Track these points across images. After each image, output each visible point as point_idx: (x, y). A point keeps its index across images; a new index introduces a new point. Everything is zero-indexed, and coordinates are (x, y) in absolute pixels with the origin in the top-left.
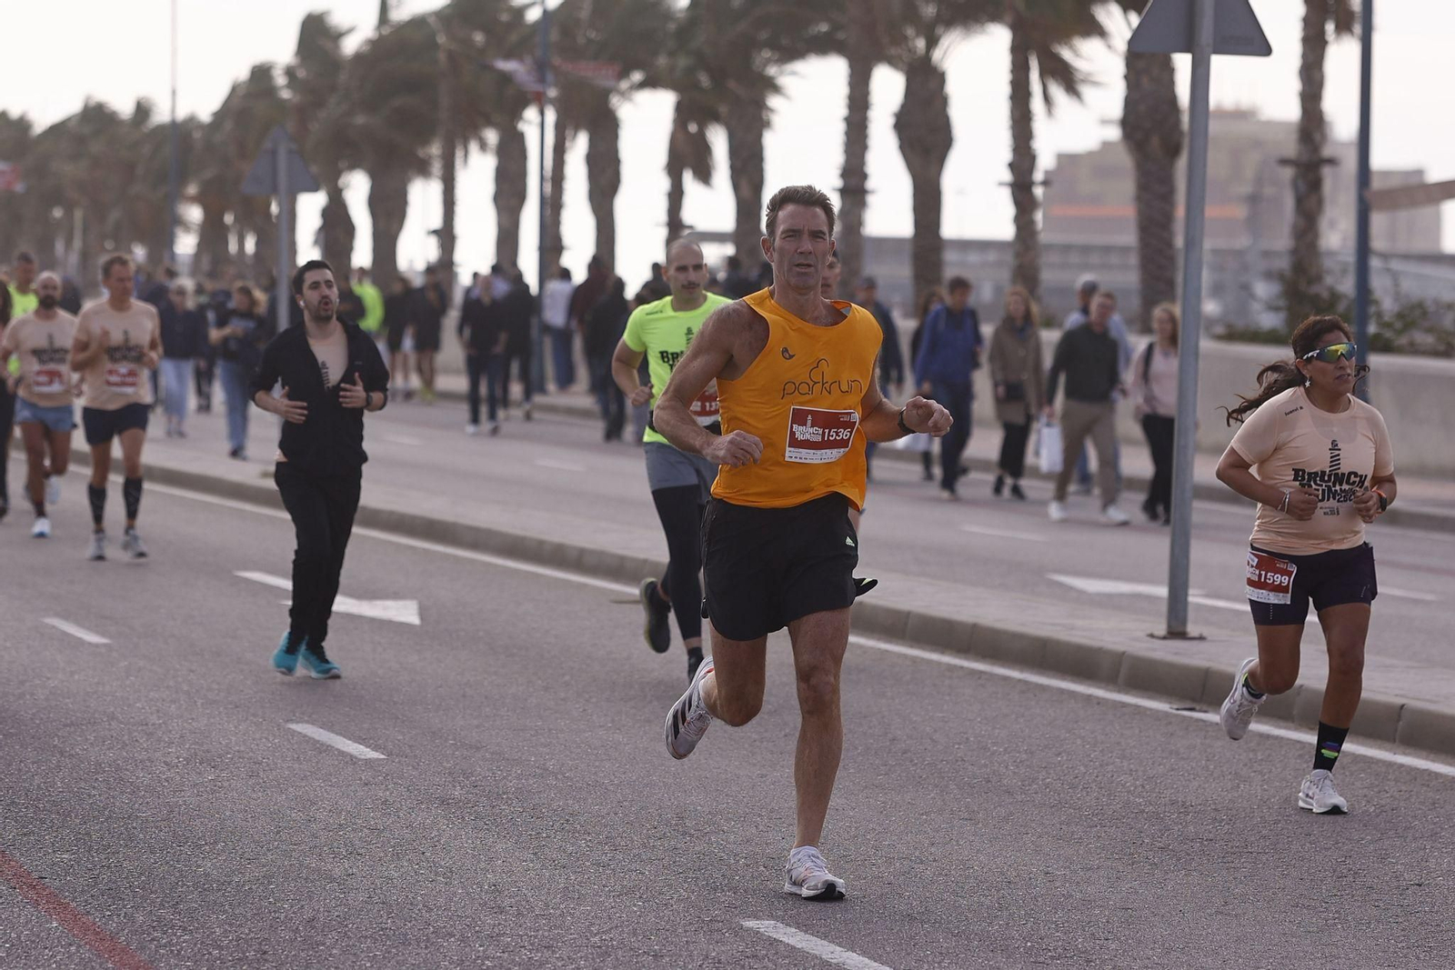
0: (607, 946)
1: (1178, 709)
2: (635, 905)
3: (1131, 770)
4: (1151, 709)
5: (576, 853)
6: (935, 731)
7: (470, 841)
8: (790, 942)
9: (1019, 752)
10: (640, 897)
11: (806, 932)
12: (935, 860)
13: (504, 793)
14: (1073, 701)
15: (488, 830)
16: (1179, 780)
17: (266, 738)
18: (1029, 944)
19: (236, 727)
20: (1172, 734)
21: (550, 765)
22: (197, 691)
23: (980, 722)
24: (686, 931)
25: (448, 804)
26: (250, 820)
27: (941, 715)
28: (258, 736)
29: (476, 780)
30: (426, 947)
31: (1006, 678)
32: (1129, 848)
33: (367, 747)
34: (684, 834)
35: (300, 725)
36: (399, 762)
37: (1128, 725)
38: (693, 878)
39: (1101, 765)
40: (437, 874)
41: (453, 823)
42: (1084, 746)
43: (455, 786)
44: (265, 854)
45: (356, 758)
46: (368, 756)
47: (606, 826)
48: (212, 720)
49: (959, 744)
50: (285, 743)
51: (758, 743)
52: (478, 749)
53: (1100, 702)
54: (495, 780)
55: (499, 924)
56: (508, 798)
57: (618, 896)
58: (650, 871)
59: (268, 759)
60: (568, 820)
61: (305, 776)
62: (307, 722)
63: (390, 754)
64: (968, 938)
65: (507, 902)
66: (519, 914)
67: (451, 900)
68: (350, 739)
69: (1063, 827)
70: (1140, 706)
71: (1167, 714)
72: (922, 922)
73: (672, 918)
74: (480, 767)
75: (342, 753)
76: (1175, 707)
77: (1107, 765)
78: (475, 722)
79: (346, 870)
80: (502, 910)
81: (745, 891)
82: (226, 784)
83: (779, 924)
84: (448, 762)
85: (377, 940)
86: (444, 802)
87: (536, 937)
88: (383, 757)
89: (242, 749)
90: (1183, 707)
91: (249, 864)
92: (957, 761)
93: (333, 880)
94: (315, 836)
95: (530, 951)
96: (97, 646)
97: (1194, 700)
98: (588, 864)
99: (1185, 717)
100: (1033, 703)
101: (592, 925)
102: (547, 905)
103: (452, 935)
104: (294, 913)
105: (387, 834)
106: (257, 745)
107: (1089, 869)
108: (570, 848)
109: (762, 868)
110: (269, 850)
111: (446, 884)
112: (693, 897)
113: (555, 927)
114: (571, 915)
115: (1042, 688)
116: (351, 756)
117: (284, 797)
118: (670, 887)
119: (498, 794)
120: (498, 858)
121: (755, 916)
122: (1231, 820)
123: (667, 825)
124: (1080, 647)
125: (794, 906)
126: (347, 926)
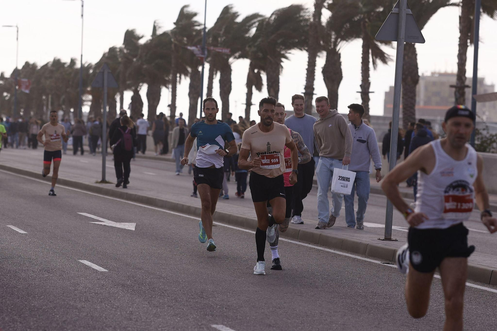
1: (383, 263)
2: (177, 319)
3: (361, 282)
4: (374, 263)
5: (163, 303)
6: (298, 268)
7: (128, 298)
9: (325, 275)
10: (180, 317)
12: (284, 308)
13: (144, 283)
14: (349, 260)
15: (135, 294)
16: (377, 285)
17: (69, 264)
19: (60, 261)
20: (379, 271)
21: (163, 275)
22: (52, 249)
23: (315, 266)
25: (124, 286)
26: (55, 289)
28: (67, 263)
29: (136, 279)
31: (328, 252)
32: (352, 306)
33: (103, 268)
34: (202, 297)
35: (83, 260)
36: (112, 273)
37: (365, 268)
38: (200, 311)
39: (351, 280)
40: (113, 308)
41: (124, 292)
42: (347, 274)
43: (128, 281)
44: (57, 300)
46: (102, 271)
47: (176, 294)
48: (53, 258)
49: (305, 272)
50: (75, 266)
51: (236, 270)
52: (140, 269)
53: (358, 260)
54: (143, 279)
56: (145, 285)
57: (172, 316)
58: (186, 309)
59: (68, 270)
60: (163, 292)
61: (79, 276)
62: (85, 260)
63: (110, 270)
65: (134, 317)
66: (137, 321)
67: (115, 316)
68: (98, 265)
69: (332, 299)
70: (371, 262)
71: (379, 265)
72: (273, 327)
73: (188, 323)
74: (139, 275)
75: (93, 269)
77: (354, 280)
78: (143, 261)
79: (82, 305)
80: (131, 319)
81: (216, 316)
82: (50, 278)
83: (224, 327)
84: (129, 273)
86: (123, 285)
87: (139, 328)
88: (108, 271)
89: (60, 267)
90: (386, 262)
91: (50, 303)
92: (303, 277)
93: (77, 308)
94: (76, 295)
96: (22, 234)
97: (390, 261)
98: (165, 306)
99: (385, 265)
100: (335, 260)
101: (160, 325)
102: (147, 318)
103: (111, 327)
104: (60, 318)
105: (100, 295)
106: (66, 266)
107: (335, 312)
108: (161, 301)
109: (224, 309)
110: (58, 299)
111: (115, 311)
112: (198, 317)
113: (148, 325)
114: (154, 322)
115: (340, 255)
116: (97, 270)
117: (69, 282)
118: (191, 314)
119: (142, 283)
120: (135, 304)
121: (217, 324)
122: (390, 298)
123: (197, 295)
124: (354, 242)
125: (231, 321)
126: (76, 323)
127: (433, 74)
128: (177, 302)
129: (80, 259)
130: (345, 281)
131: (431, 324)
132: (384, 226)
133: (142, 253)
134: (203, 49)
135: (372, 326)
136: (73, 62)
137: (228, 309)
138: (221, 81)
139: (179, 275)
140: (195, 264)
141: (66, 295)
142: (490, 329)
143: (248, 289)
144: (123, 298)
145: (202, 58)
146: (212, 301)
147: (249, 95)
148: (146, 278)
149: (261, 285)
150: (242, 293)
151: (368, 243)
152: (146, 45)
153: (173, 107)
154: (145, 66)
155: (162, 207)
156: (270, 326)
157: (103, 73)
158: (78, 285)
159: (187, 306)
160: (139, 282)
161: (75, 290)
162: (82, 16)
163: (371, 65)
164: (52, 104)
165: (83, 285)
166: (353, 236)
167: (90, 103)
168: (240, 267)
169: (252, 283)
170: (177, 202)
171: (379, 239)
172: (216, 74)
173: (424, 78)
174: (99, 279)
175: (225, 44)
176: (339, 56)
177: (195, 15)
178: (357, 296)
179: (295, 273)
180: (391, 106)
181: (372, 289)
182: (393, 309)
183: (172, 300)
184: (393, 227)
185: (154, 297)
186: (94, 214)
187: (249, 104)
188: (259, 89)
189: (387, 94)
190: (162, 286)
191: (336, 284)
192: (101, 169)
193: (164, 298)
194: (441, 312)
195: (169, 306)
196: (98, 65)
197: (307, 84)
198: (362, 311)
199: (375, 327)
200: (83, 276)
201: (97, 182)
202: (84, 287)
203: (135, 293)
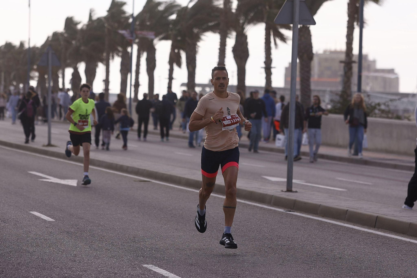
0: (102, 271)
1: (286, 211)
2: (114, 260)
3: (268, 227)
4: (278, 211)
6: (215, 216)
7: (72, 243)
8: (155, 271)
9: (237, 222)
10: (116, 258)
11: (160, 268)
12: (203, 250)
13: (86, 230)
14: (257, 209)
15: (78, 240)
16: (281, 230)
17: (22, 215)
18: (223, 272)
19: (14, 212)
20: (282, 218)
21: (101, 224)
22: (7, 202)
24: (126, 267)
26: (10, 237)
27: (218, 212)
28: (20, 215)
29: (79, 227)
30: (50, 270)
32: (260, 247)
33: (50, 218)
34: (134, 242)
35: (33, 212)
36: (58, 222)
37: (271, 215)
38: (133, 253)
39: (259, 226)
40: (60, 251)
41: (69, 238)
42: (256, 220)
43: (72, 228)
44: (12, 246)
45: (46, 221)
46: (50, 220)
47: (112, 240)
48: (8, 210)
49: (220, 219)
50: (27, 217)
51: (163, 218)
52: (82, 219)
53: (264, 209)
54: (84, 227)
55: (73, 265)
56: (86, 232)
57: (110, 258)
58: (121, 252)
59: (21, 221)
60: (102, 238)
61: (30, 225)
62: (35, 211)
63: (56, 220)
64: (206, 270)
65: (77, 259)
66: (80, 262)
67: (61, 258)
68: (46, 216)
69: (243, 241)
70: (276, 210)
71: (282, 212)
72: (195, 266)
73: (123, 264)
74: (81, 223)
75: (42, 219)
76: (285, 210)
77: (261, 225)
78: (84, 212)
79: (34, 250)
80: (75, 261)
81: (147, 257)
82: (6, 227)
83: (153, 266)
84: (72, 222)
85: (36, 268)
86: (68, 232)
87: (82, 268)
88: (54, 220)
89: (14, 218)
90: (288, 210)
92: (218, 224)
93: (29, 252)
94: (28, 241)
95: (79, 272)
97: (291, 209)
98: (104, 249)
99: (287, 213)
100: (245, 209)
101: (100, 265)
102: (88, 260)
103: (58, 267)
104: (15, 261)
105: (49, 241)
106: (19, 217)
107: (247, 253)
108: (100, 245)
109: (153, 251)
110: (13, 244)
111: (61, 254)
112: (131, 258)
113: (89, 266)
114: (95, 263)
115: (249, 205)
116: (45, 220)
117: (22, 231)
118: (125, 255)
119: (84, 231)
120: (79, 248)
121: (148, 264)
122: (292, 240)
123: (130, 240)
124: (261, 194)
125: (159, 261)
126: (29, 265)
127: (325, 51)
128: (113, 246)
129: (31, 211)
130: (254, 226)
131: (326, 262)
132: (285, 180)
133: (83, 205)
134: (132, 33)
135: (277, 264)
136: (22, 44)
137: (157, 251)
138: (147, 60)
139: (115, 223)
140: (128, 214)
141: (20, 241)
142: (376, 265)
143: (173, 234)
144: (68, 243)
145: (131, 40)
146: (143, 244)
147: (171, 71)
148: (87, 226)
149: (184, 230)
150: (168, 237)
151: (272, 194)
152: (82, 30)
153: (107, 82)
154: (82, 48)
155: (99, 166)
156: (192, 265)
157: (48, 54)
158: (30, 232)
159: (122, 249)
160: (81, 229)
161: (28, 237)
162: (29, 5)
163: (272, 45)
164: (5, 81)
165: (34, 233)
166: (260, 189)
167: (37, 79)
168: (166, 216)
169: (176, 229)
170: (112, 162)
171: (282, 191)
172: (143, 54)
173: (318, 55)
174: (47, 228)
175: (150, 28)
176: (246, 37)
177: (124, 4)
178: (264, 239)
179: (212, 220)
180: (289, 79)
181: (277, 233)
182: (295, 249)
183: (109, 244)
184: (294, 181)
185: (94, 242)
186: (42, 173)
187: (171, 78)
188: (179, 65)
189: (286, 69)
190: (101, 233)
191: (246, 229)
192: (47, 135)
193: (103, 243)
194: (335, 252)
195: (107, 250)
196: (43, 46)
197: (219, 61)
198: (269, 252)
199: (280, 264)
200: (34, 225)
201: (44, 146)
202: (34, 234)
203: (78, 238)
